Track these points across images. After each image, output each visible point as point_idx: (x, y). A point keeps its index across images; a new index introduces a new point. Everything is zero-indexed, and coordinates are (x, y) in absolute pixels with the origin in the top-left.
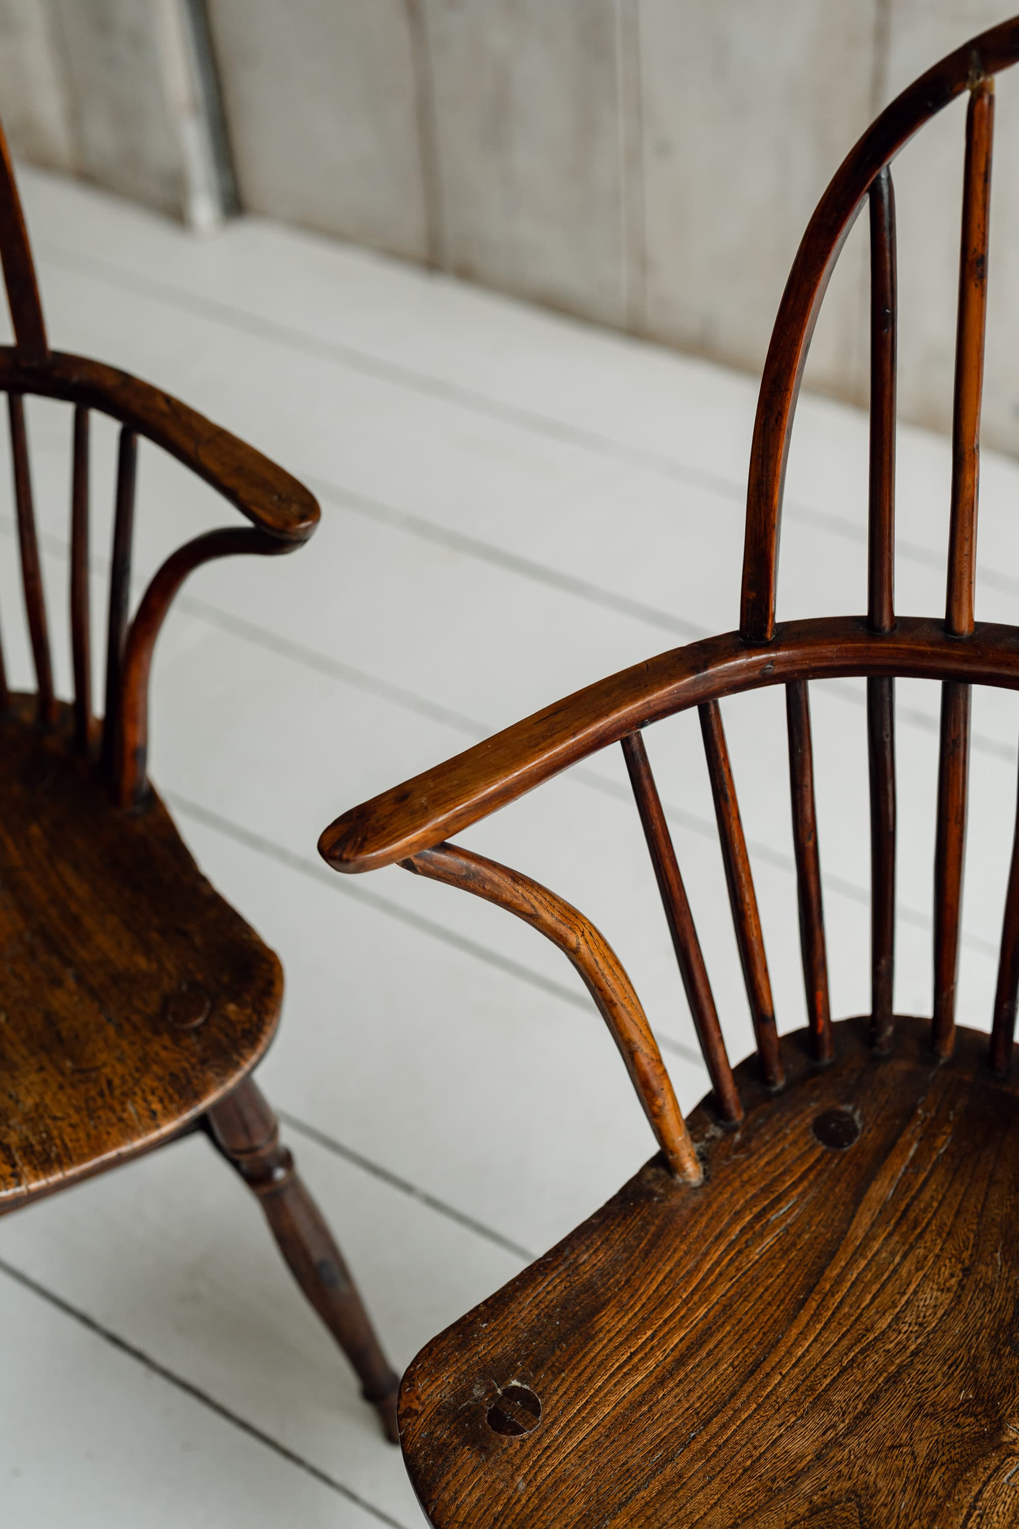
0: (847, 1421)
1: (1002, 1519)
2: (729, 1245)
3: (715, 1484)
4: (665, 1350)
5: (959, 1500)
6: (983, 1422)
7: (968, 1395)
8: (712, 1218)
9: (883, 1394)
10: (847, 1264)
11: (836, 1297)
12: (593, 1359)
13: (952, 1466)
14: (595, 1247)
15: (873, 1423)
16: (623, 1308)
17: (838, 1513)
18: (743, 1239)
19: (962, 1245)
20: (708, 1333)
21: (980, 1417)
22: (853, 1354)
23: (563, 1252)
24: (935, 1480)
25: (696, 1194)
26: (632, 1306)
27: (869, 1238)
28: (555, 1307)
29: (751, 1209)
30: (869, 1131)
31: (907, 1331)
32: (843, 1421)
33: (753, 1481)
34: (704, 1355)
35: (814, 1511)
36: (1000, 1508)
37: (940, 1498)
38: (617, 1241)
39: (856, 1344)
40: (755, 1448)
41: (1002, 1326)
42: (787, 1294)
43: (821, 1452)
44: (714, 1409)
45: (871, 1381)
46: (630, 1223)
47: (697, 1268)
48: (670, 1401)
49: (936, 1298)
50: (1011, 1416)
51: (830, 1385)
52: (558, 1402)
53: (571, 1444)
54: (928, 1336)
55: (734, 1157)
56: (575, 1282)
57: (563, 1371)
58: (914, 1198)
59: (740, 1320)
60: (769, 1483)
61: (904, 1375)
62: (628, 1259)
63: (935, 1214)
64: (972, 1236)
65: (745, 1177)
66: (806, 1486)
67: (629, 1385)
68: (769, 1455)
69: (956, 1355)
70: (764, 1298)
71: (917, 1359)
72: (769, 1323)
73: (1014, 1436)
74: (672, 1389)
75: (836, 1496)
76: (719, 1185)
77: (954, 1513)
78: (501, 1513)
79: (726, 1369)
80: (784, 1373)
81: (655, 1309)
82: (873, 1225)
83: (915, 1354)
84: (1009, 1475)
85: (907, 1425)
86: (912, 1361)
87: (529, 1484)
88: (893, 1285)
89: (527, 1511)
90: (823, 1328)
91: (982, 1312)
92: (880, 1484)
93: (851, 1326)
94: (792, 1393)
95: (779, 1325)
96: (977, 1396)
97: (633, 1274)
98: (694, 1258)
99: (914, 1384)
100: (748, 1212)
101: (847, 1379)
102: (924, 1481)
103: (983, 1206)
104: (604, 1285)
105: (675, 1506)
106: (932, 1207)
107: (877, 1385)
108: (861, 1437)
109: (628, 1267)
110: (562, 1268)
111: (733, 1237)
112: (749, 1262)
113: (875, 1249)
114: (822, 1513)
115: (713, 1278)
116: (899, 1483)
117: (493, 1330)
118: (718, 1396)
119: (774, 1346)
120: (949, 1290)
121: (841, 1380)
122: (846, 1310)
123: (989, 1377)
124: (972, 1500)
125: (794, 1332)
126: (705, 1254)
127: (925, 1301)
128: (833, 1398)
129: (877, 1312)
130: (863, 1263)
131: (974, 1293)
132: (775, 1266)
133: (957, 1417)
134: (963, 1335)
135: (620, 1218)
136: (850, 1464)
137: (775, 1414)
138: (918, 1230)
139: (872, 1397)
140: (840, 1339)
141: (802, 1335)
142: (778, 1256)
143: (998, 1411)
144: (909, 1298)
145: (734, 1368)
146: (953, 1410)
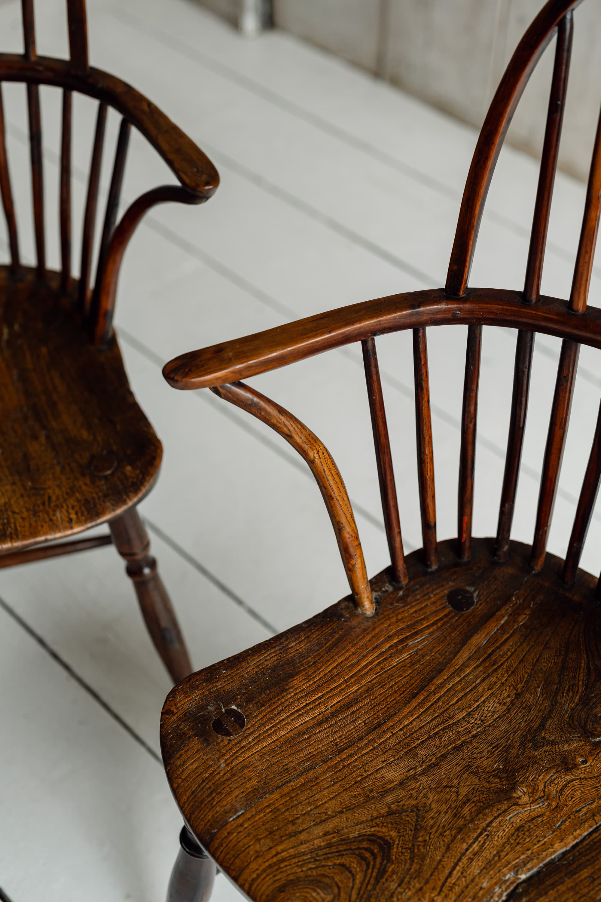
0: (424, 767)
1: (500, 840)
2: (380, 654)
3: (336, 787)
4: (327, 706)
5: (477, 824)
6: (504, 783)
7: (499, 766)
8: (374, 637)
9: (449, 756)
10: (448, 678)
11: (436, 695)
12: (283, 703)
13: (478, 804)
14: (300, 640)
15: (438, 771)
16: (308, 677)
17: (404, 817)
18: (390, 652)
19: (519, 680)
20: (355, 701)
21: (503, 780)
22: (437, 730)
23: (281, 639)
24: (466, 810)
25: (368, 621)
26: (314, 677)
27: (464, 666)
28: (268, 669)
29: (398, 636)
30: (481, 604)
31: (473, 723)
32: (421, 766)
33: (359, 789)
34: (350, 713)
35: (390, 813)
36: (501, 833)
37: (467, 821)
38: (314, 639)
39: (441, 724)
40: (365, 771)
41: (530, 731)
42: (408, 688)
43: (403, 781)
44: (347, 745)
45: (444, 747)
46: (325, 630)
47: (358, 663)
48: (323, 734)
49: (496, 707)
50: (521, 783)
51: (419, 744)
52: (256, 722)
53: (258, 748)
54: (485, 728)
55: (396, 604)
56: (283, 657)
57: (264, 706)
58: (498, 648)
59: (376, 698)
60: (368, 793)
61: (465, 748)
62: (318, 650)
63: (507, 659)
64: (526, 676)
65: (400, 617)
66: (389, 799)
67: (300, 721)
68: (372, 777)
69: (499, 742)
70: (393, 688)
71: (475, 740)
72: (393, 703)
73: (520, 794)
74: (326, 729)
75: (405, 807)
76: (383, 618)
77: (472, 830)
78: (207, 778)
79: (360, 724)
80: (394, 732)
81: (327, 682)
82: (469, 658)
83: (474, 736)
84: (511, 816)
85: (458, 776)
86: (471, 740)
87: (227, 765)
88: (472, 695)
89: (222, 780)
90: (424, 712)
91: (521, 720)
92: (433, 806)
93: (441, 714)
94: (396, 745)
95: (398, 705)
96: (504, 767)
97: (319, 659)
98: (357, 657)
99: (469, 754)
100: (396, 637)
101: (430, 743)
102: (460, 809)
103: (537, 660)
104: (300, 662)
105: (309, 794)
106: (507, 655)
107: (447, 750)
108: (429, 777)
109: (317, 655)
110: (277, 648)
111: (384, 650)
112: (390, 666)
113: (467, 673)
114: (394, 815)
115: (366, 670)
116: (444, 807)
117: (229, 675)
118: (351, 738)
119: (392, 716)
120: (504, 704)
121: (426, 743)
122: (440, 704)
123: (514, 758)
124: (485, 826)
125: (406, 710)
126: (365, 656)
127: (489, 708)
128: (419, 752)
129: (458, 709)
130: (457, 679)
131: (519, 709)
132: (405, 671)
133: (489, 777)
134: (506, 731)
135: (320, 626)
136: (419, 792)
137: (382, 754)
138: (495, 667)
139: (442, 756)
140: (432, 720)
141: (411, 713)
142: (408, 665)
143: (515, 779)
144: (479, 704)
145: (365, 724)
146: (488, 772)
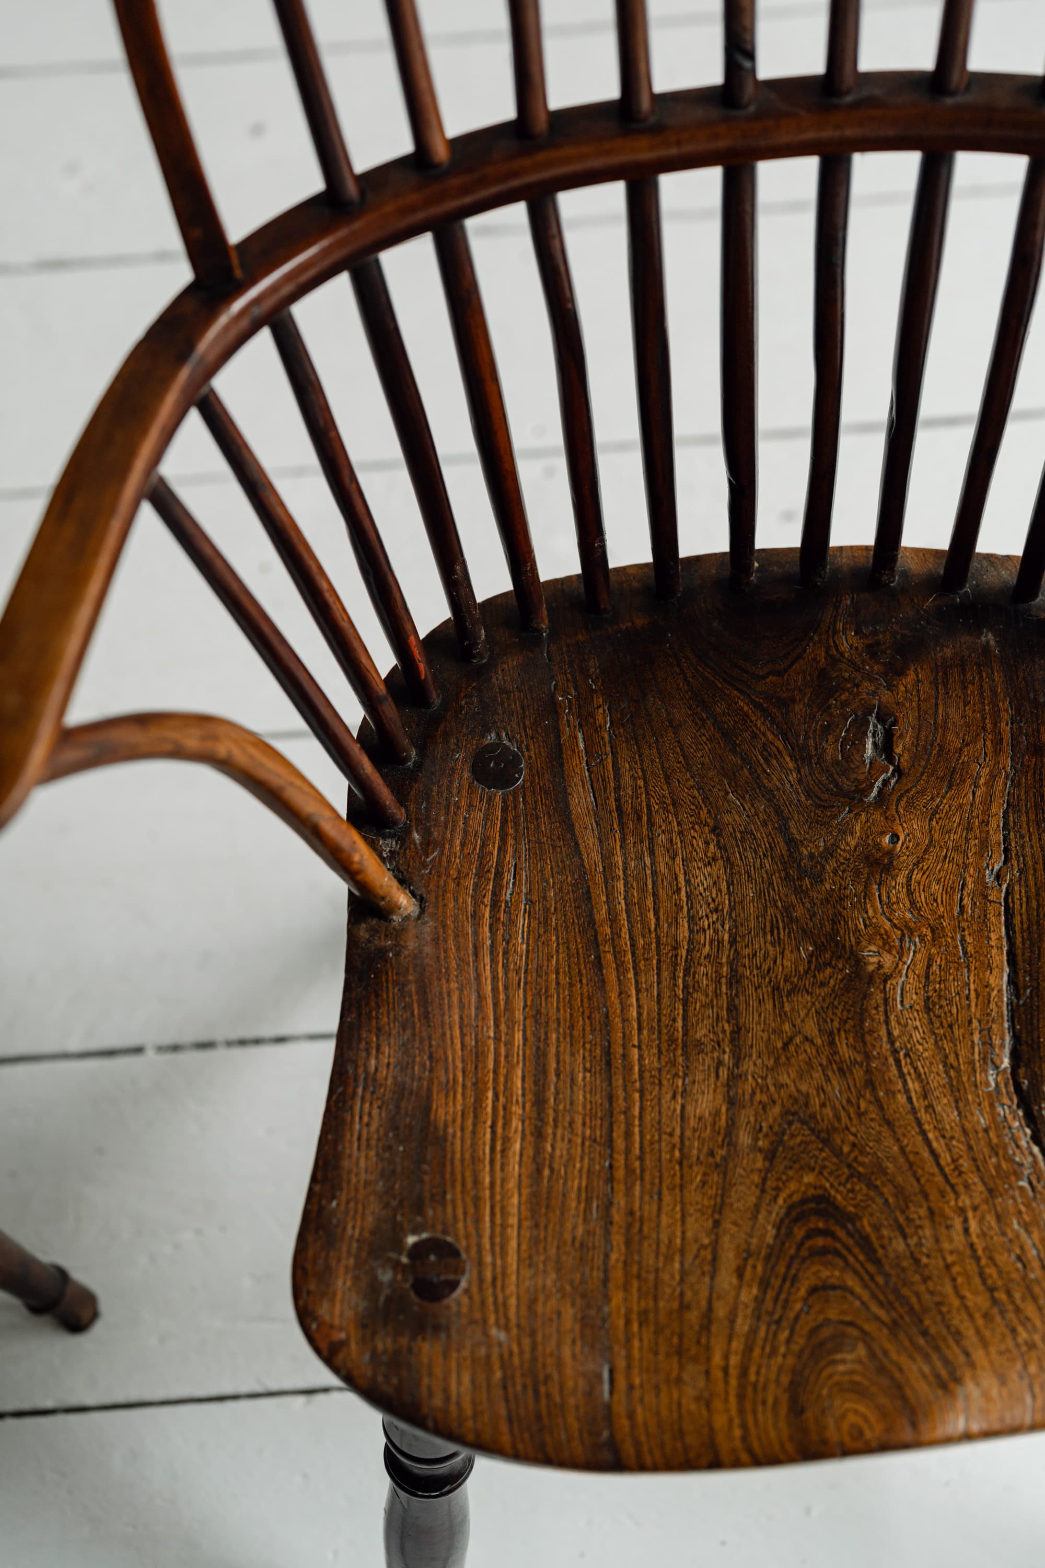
0: (727, 1050)
1: (926, 1045)
2: (492, 953)
3: (667, 1197)
4: (517, 1101)
5: (878, 1053)
6: (840, 966)
7: (808, 949)
8: (456, 936)
9: (737, 1001)
10: (607, 896)
11: (623, 935)
12: (463, 1160)
13: (847, 1027)
14: (374, 1045)
15: (750, 1035)
16: (449, 1089)
17: (791, 1143)
18: (500, 938)
19: (693, 807)
20: (540, 1055)
21: (833, 963)
22: (680, 981)
23: (347, 1072)
24: (845, 1051)
25: (424, 923)
26: (454, 1080)
27: (607, 857)
28: (386, 1134)
29: (483, 902)
30: (528, 749)
31: (709, 925)
32: (724, 1052)
33: (696, 1169)
34: (554, 1079)
35: (770, 1156)
36: (917, 1036)
37: (862, 1063)
38: (389, 1024)
39: (676, 970)
40: (671, 1135)
41: (785, 863)
42: (578, 964)
43: (729, 1096)
44: (606, 1125)
45: (716, 996)
46: (388, 997)
47: (481, 998)
48: (562, 1148)
49: (710, 875)
50: (858, 943)
51: (685, 1025)
52: (466, 1227)
53: (512, 1259)
54: (730, 915)
55: (428, 860)
56: (384, 1095)
57: (445, 1193)
58: (617, 788)
59: (558, 1020)
60: (711, 1160)
61: (741, 969)
62: (414, 1035)
63: (647, 794)
64: (696, 792)
65: (453, 873)
66: (744, 1139)
67: (514, 1160)
68: (688, 1133)
69: (769, 918)
70: (562, 982)
71: (739, 946)
72: (586, 1005)
73: (874, 960)
74: (554, 1134)
75: (776, 1128)
76: (437, 898)
77: (884, 1069)
78: (504, 1378)
79: (584, 1078)
80: (636, 1043)
81: (476, 1068)
82: (600, 841)
83: (733, 942)
84: (899, 999)
85: (780, 1016)
86: (736, 950)
87: (507, 1328)
88: (663, 888)
89: (527, 1356)
90: (636, 974)
91: (759, 860)
92: (804, 1088)
93: (658, 955)
94: (659, 1058)
95: (595, 999)
96: (815, 944)
97: (430, 1046)
98: (471, 989)
99: (755, 972)
100: (482, 907)
101: (695, 1009)
102: (837, 1058)
103: (684, 757)
104: (413, 1079)
105: (650, 1246)
106: (640, 788)
107: (724, 996)
108: (751, 1056)
109: (421, 1042)
110: (360, 1091)
111: (489, 942)
112: (522, 956)
113: (620, 863)
114: (778, 1154)
115: (502, 996)
116: (818, 1075)
117: (348, 1202)
118: (599, 1110)
119: (607, 1021)
120: (714, 859)
121: (690, 1014)
122: (642, 942)
123: (811, 919)
124: (888, 1046)
125: (614, 996)
126: (478, 977)
127: (703, 884)
128: (698, 1036)
129: (670, 925)
130: (621, 885)
131: (738, 847)
132: (547, 943)
133: (815, 977)
134: (759, 894)
135: (373, 997)
136: (764, 1089)
137: (660, 1089)
138: (645, 818)
139: (729, 1010)
140: (659, 974)
141: (623, 994)
142: (542, 931)
143: (844, 946)
144: (687, 892)
145: (590, 1071)
146: (806, 972)
